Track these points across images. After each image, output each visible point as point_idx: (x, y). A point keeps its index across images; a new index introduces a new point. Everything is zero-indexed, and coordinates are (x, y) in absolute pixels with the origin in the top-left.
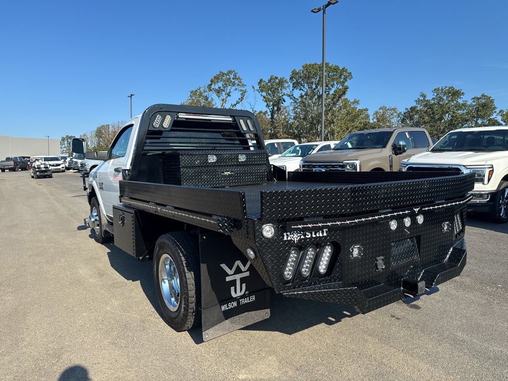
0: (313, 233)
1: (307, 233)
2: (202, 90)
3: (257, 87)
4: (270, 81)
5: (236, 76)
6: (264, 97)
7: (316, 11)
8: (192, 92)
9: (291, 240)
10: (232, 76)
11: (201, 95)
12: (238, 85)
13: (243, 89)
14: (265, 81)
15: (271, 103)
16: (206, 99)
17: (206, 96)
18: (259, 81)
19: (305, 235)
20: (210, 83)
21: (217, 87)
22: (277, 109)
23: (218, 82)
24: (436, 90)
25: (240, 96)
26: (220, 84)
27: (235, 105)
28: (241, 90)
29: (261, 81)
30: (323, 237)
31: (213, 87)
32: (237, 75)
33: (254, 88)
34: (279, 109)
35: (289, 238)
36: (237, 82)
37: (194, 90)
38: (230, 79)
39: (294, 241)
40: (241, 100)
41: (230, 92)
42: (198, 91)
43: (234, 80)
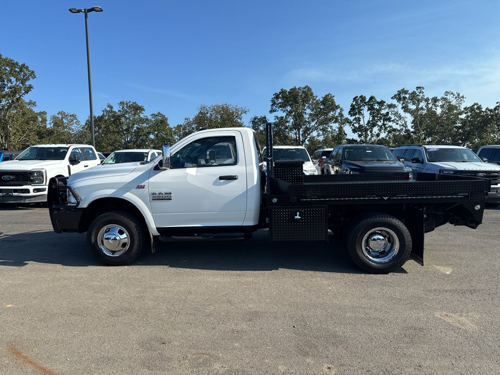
7: (73, 11)
24: (122, 103)
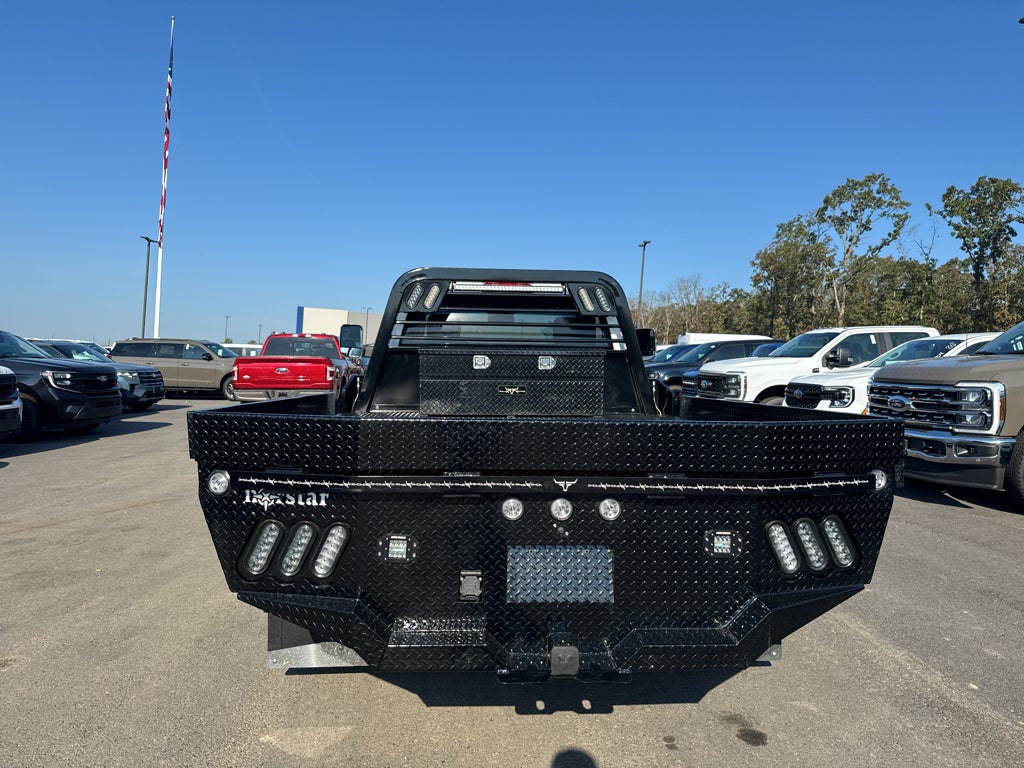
0: (300, 497)
1: (288, 496)
2: (804, 221)
3: (940, 206)
4: (975, 190)
5: (885, 185)
6: (957, 227)
8: (781, 227)
9: (258, 504)
10: (875, 187)
11: (800, 230)
12: (890, 204)
13: (901, 212)
14: (962, 191)
15: (976, 240)
16: (813, 237)
17: (812, 234)
18: (945, 192)
19: (284, 499)
20: (822, 205)
21: (838, 213)
22: (992, 254)
23: (841, 203)
25: (892, 229)
26: (847, 206)
27: (879, 248)
28: (894, 215)
29: (951, 191)
30: (318, 507)
31: (830, 212)
32: (889, 183)
33: (929, 208)
34: (997, 253)
35: (254, 501)
36: (887, 198)
37: (786, 222)
38: (869, 193)
39: (263, 507)
40: (895, 238)
41: (868, 222)
42: (796, 223)
43: (881, 195)
